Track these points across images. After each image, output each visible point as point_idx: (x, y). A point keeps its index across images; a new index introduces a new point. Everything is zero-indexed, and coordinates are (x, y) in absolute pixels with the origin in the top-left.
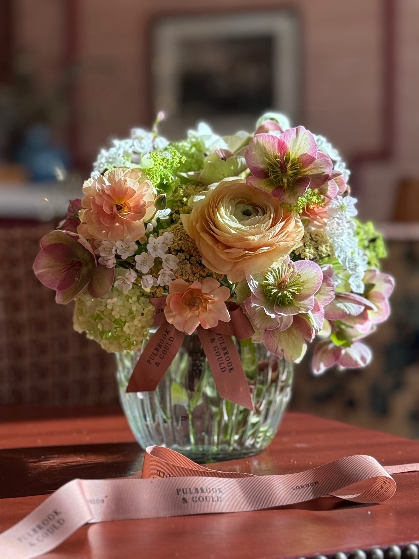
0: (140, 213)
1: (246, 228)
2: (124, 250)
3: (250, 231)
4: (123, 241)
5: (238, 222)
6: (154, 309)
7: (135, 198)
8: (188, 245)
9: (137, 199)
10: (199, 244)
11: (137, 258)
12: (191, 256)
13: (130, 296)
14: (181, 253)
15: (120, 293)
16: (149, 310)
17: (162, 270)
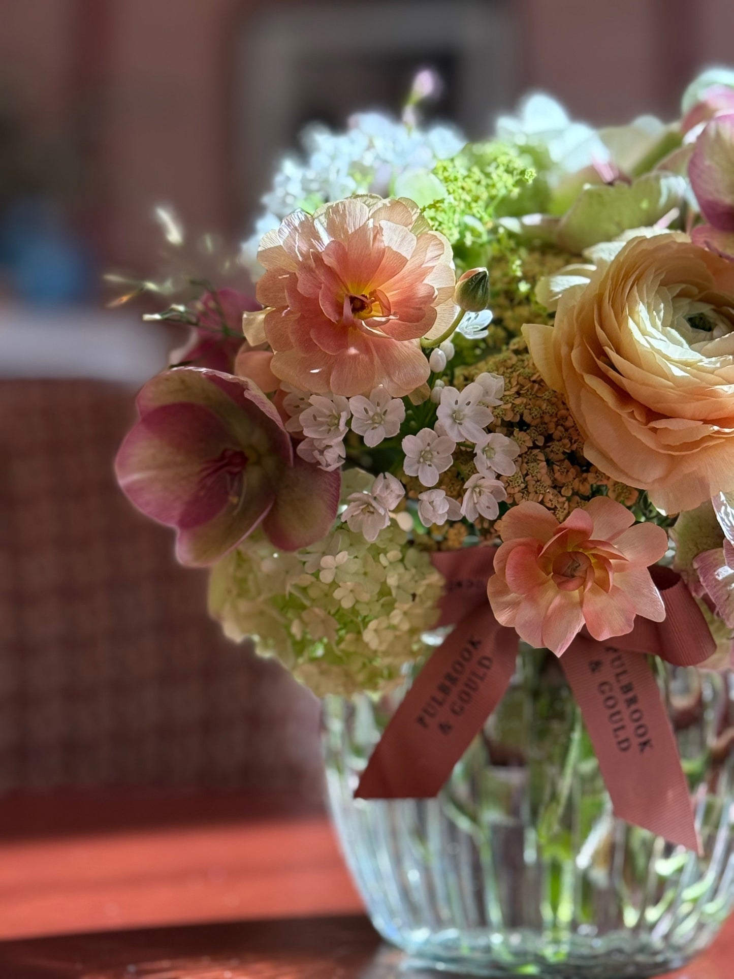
0: (418, 319)
1: (710, 363)
2: (370, 422)
3: (723, 371)
4: (368, 397)
5: (686, 345)
6: (442, 582)
7: (403, 278)
8: (540, 408)
9: (409, 280)
10: (578, 405)
11: (409, 444)
12: (549, 438)
13: (382, 546)
14: (521, 430)
15: (355, 540)
16: (429, 586)
17: (474, 477)
